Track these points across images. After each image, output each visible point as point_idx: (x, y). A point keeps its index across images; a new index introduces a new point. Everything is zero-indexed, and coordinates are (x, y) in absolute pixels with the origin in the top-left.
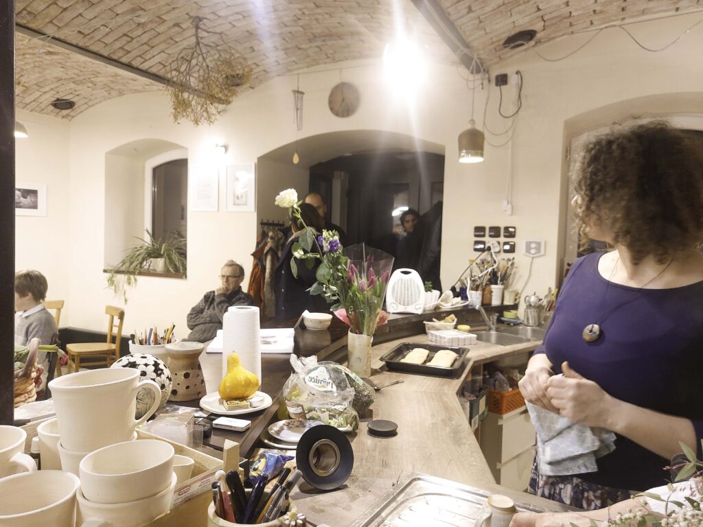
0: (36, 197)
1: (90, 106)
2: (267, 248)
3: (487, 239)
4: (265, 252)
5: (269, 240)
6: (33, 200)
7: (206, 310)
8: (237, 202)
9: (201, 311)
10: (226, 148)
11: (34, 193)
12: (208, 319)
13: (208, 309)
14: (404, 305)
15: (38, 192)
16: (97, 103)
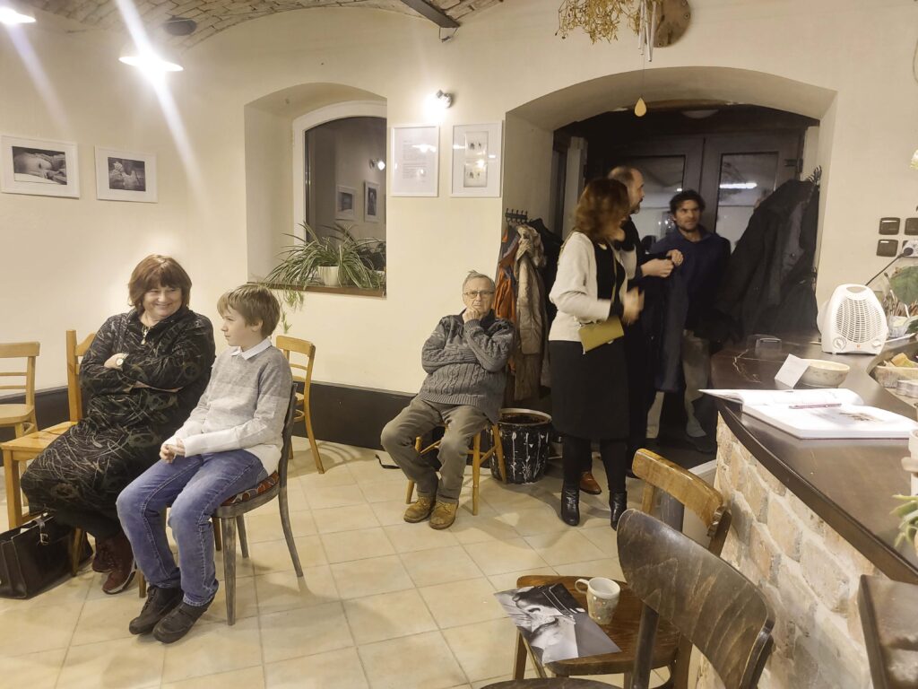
0: (143, 172)
1: (217, 31)
2: (520, 253)
3: (900, 237)
4: (518, 258)
5: (522, 239)
6: (139, 177)
7: (447, 344)
8: (471, 182)
9: (442, 345)
10: (452, 98)
11: (140, 166)
12: (459, 357)
13: (451, 342)
14: (856, 340)
15: (146, 164)
16: (228, 26)
